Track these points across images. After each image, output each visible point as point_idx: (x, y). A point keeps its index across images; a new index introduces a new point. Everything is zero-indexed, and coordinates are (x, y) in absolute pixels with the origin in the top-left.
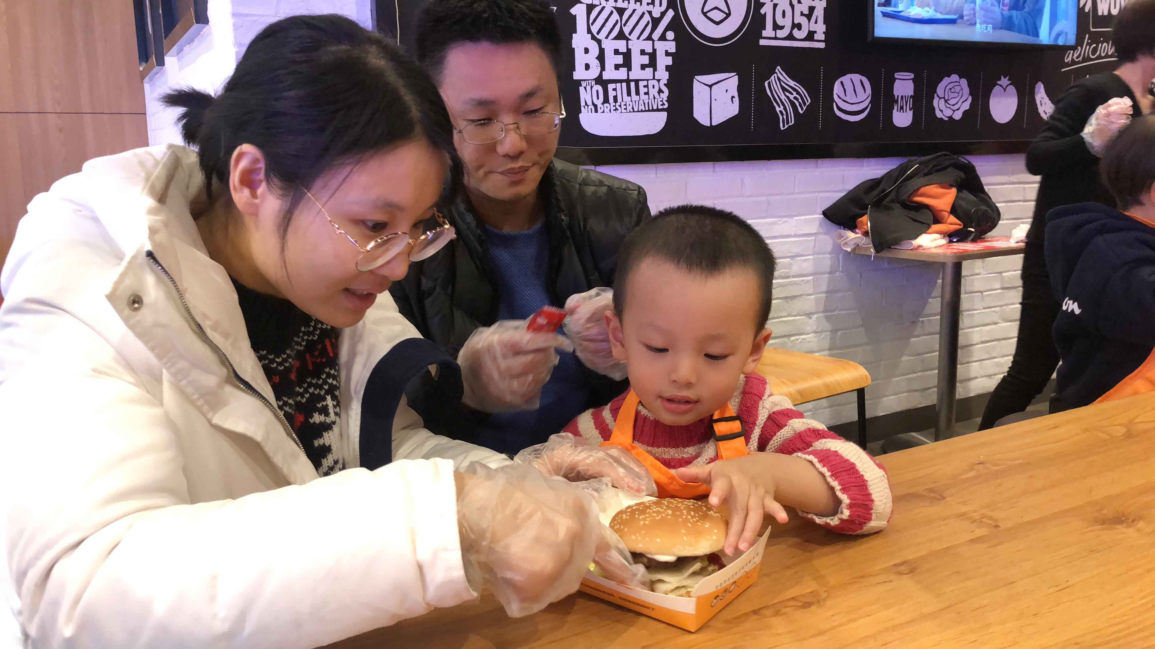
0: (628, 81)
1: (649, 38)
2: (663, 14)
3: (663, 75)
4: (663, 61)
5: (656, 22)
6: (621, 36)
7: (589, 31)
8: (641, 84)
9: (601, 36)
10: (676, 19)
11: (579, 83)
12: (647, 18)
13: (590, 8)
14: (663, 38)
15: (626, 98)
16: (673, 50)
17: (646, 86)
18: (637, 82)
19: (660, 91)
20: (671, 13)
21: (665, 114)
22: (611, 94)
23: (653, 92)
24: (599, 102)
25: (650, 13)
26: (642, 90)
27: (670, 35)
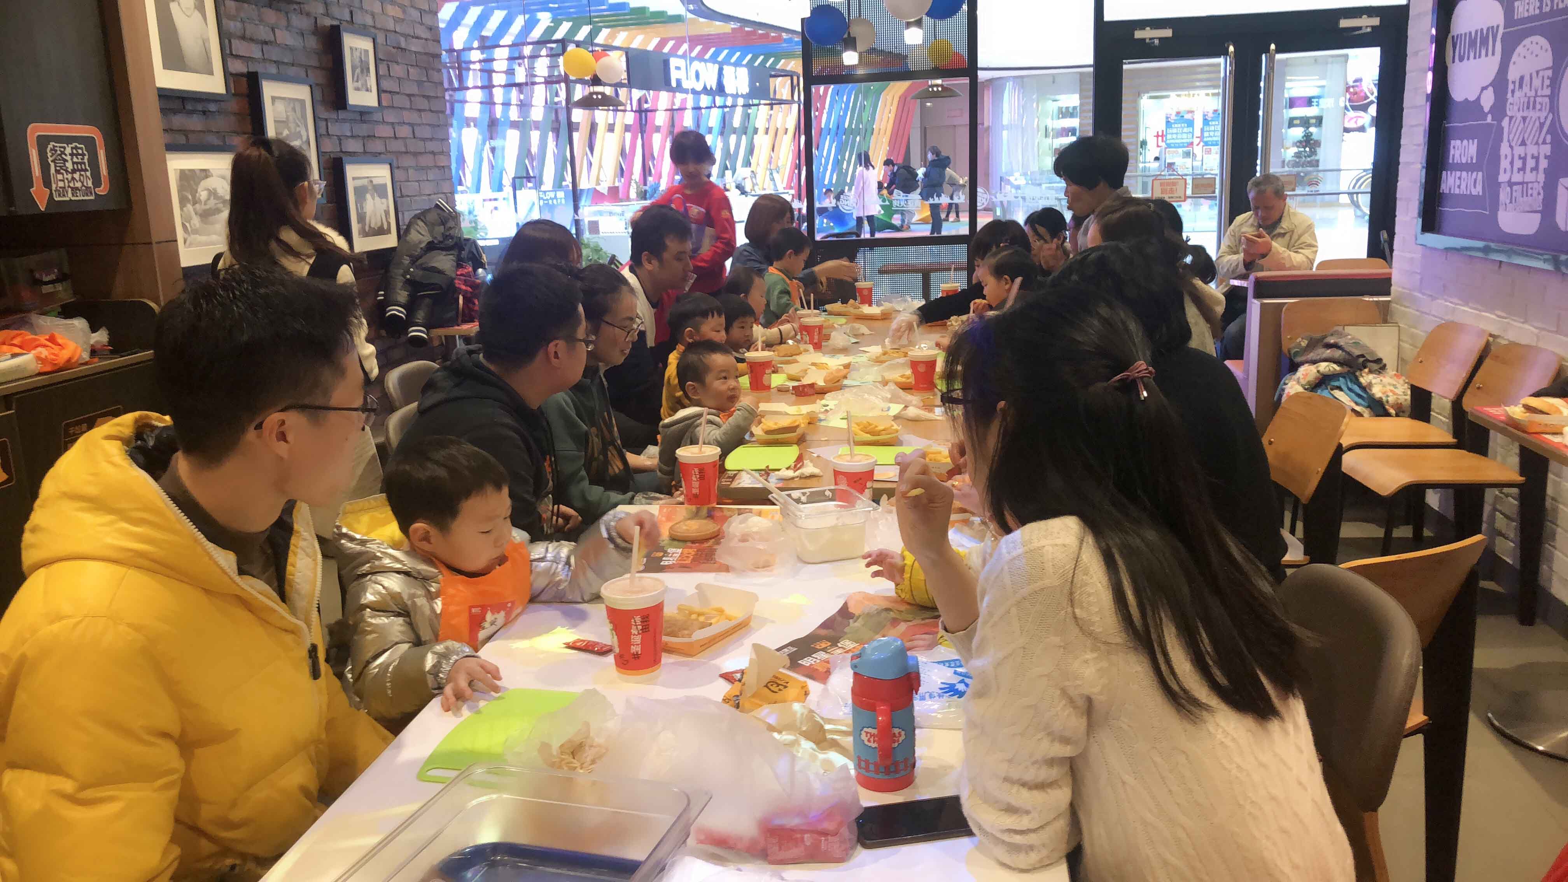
0: (1522, 183)
1: (1537, 143)
2: (1546, 118)
3: (1541, 177)
4: (1544, 164)
5: (1542, 125)
6: (1523, 143)
7: (1509, 141)
8: (1530, 185)
9: (1513, 144)
10: (1553, 122)
11: (1500, 183)
12: (1537, 124)
13: (1511, 118)
14: (1544, 143)
15: (1521, 199)
16: (1549, 154)
17: (1532, 189)
18: (1527, 183)
19: (1539, 194)
20: (1550, 117)
21: (1539, 216)
22: (1514, 194)
23: (1535, 193)
24: (1508, 201)
25: (1539, 118)
26: (1530, 192)
27: (1549, 138)
